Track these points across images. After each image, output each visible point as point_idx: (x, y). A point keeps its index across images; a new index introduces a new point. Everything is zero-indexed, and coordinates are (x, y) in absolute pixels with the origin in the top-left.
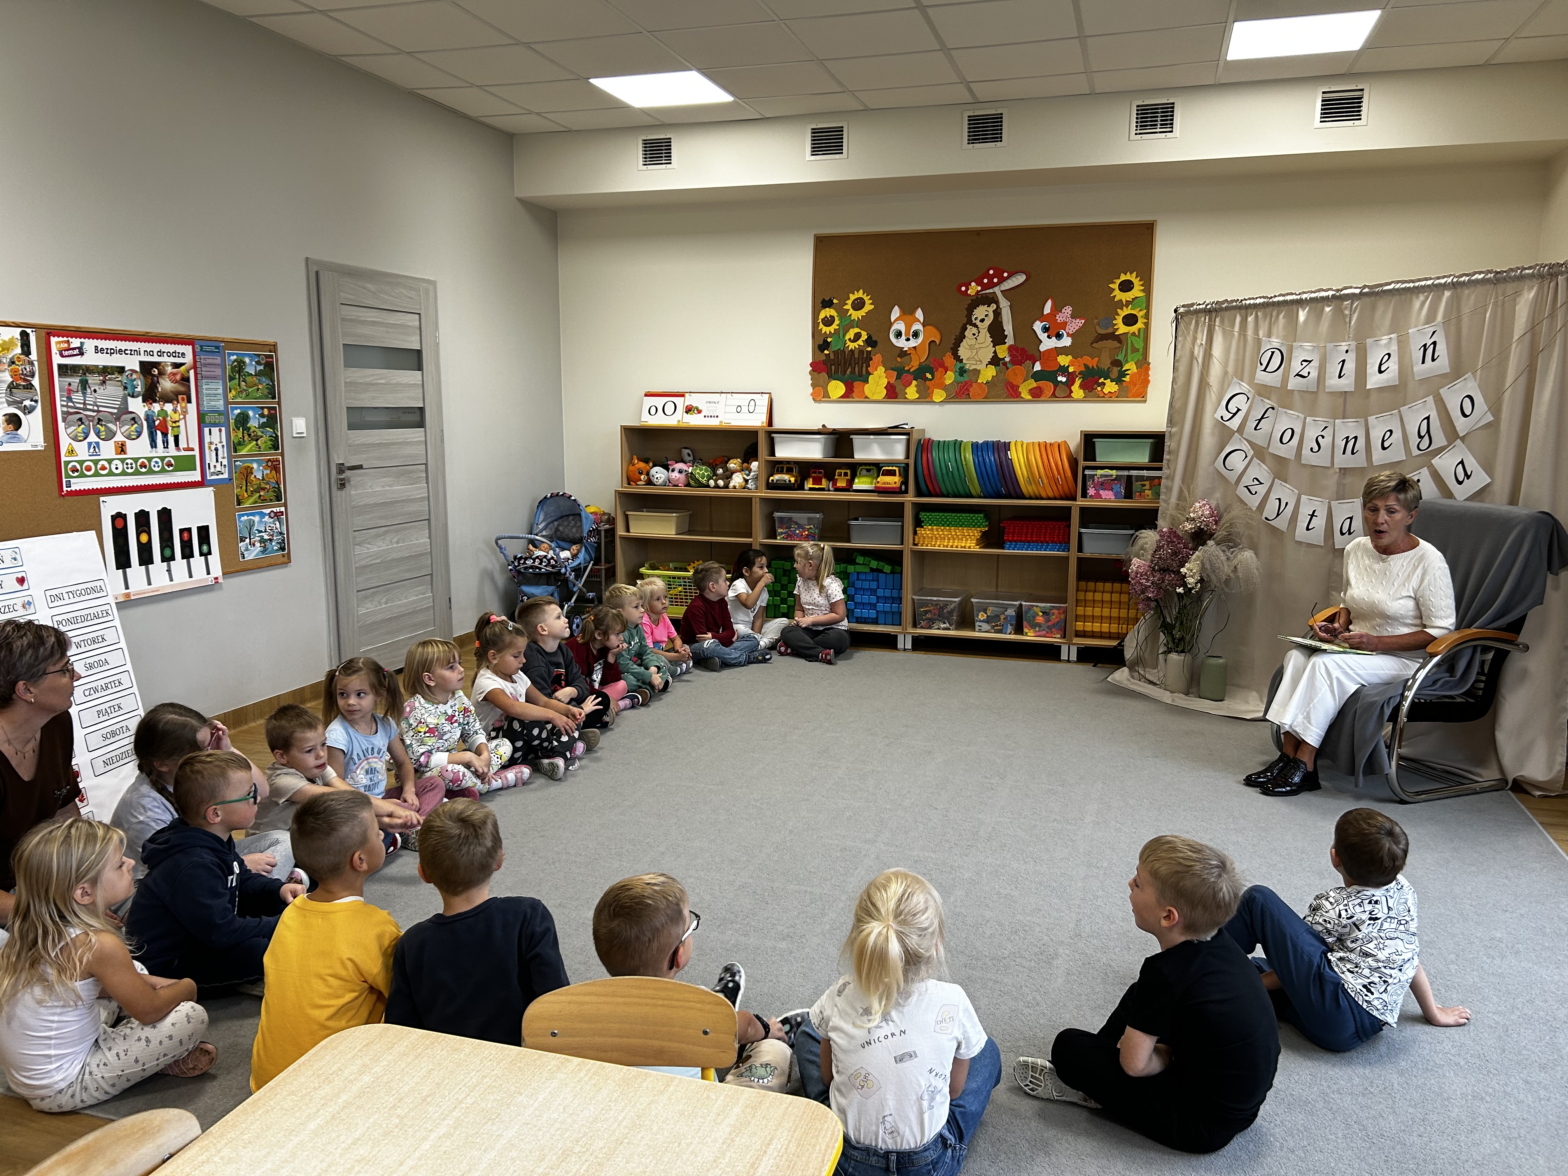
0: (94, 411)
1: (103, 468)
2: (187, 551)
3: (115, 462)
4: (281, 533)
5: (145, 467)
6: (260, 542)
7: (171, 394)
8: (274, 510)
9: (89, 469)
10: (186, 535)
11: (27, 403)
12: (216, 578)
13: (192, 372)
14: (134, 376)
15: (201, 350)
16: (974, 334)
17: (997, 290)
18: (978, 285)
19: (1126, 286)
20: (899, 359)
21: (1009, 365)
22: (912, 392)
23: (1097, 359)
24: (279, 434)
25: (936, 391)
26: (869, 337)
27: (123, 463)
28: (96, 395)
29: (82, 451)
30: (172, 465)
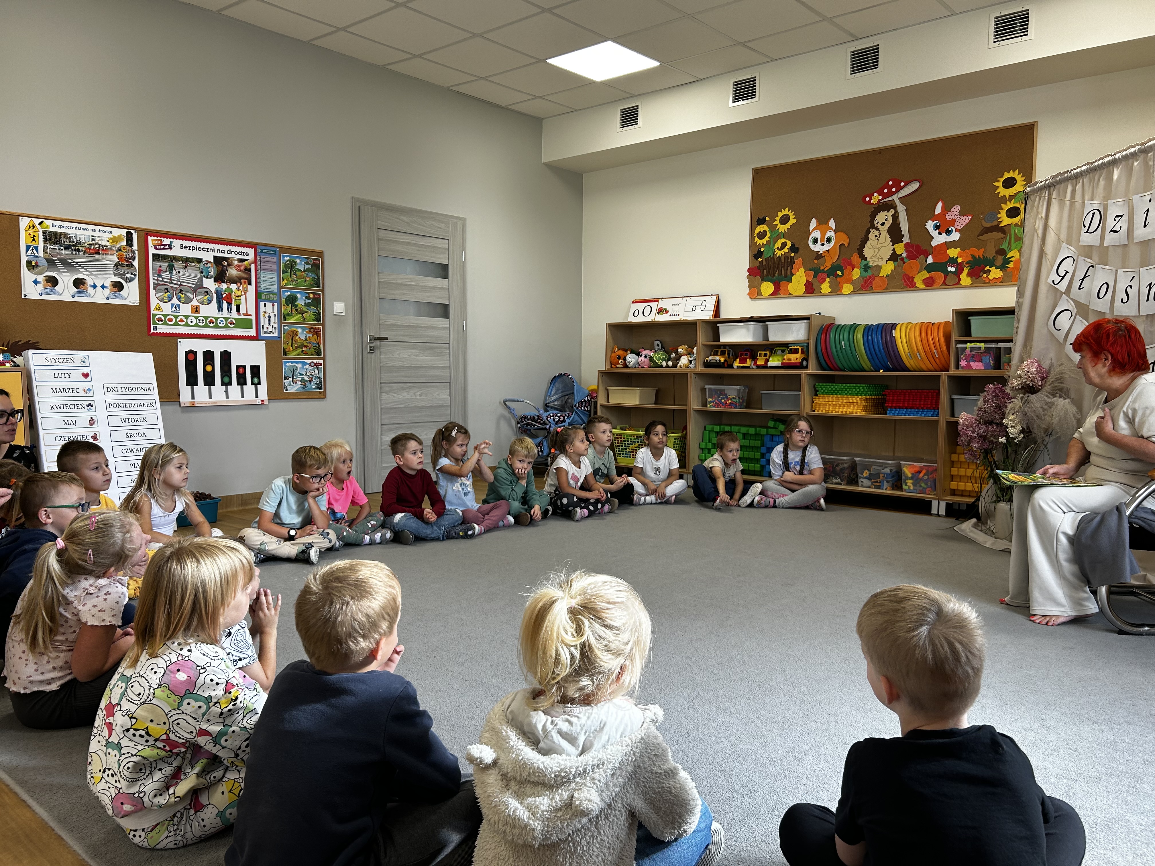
0: (177, 285)
1: (182, 321)
2: (242, 380)
3: (190, 318)
4: (319, 378)
5: (213, 323)
6: (301, 381)
7: (236, 279)
8: (315, 361)
9: (170, 320)
10: (241, 370)
11: (129, 275)
12: (262, 401)
13: (253, 266)
14: (209, 265)
15: (262, 252)
16: (876, 236)
17: (895, 197)
18: (879, 195)
19: (1010, 183)
20: (816, 261)
21: (905, 260)
22: (825, 287)
23: (983, 250)
24: (321, 311)
25: (845, 285)
26: (793, 245)
27: (196, 319)
28: (180, 275)
29: (166, 308)
30: (233, 324)
